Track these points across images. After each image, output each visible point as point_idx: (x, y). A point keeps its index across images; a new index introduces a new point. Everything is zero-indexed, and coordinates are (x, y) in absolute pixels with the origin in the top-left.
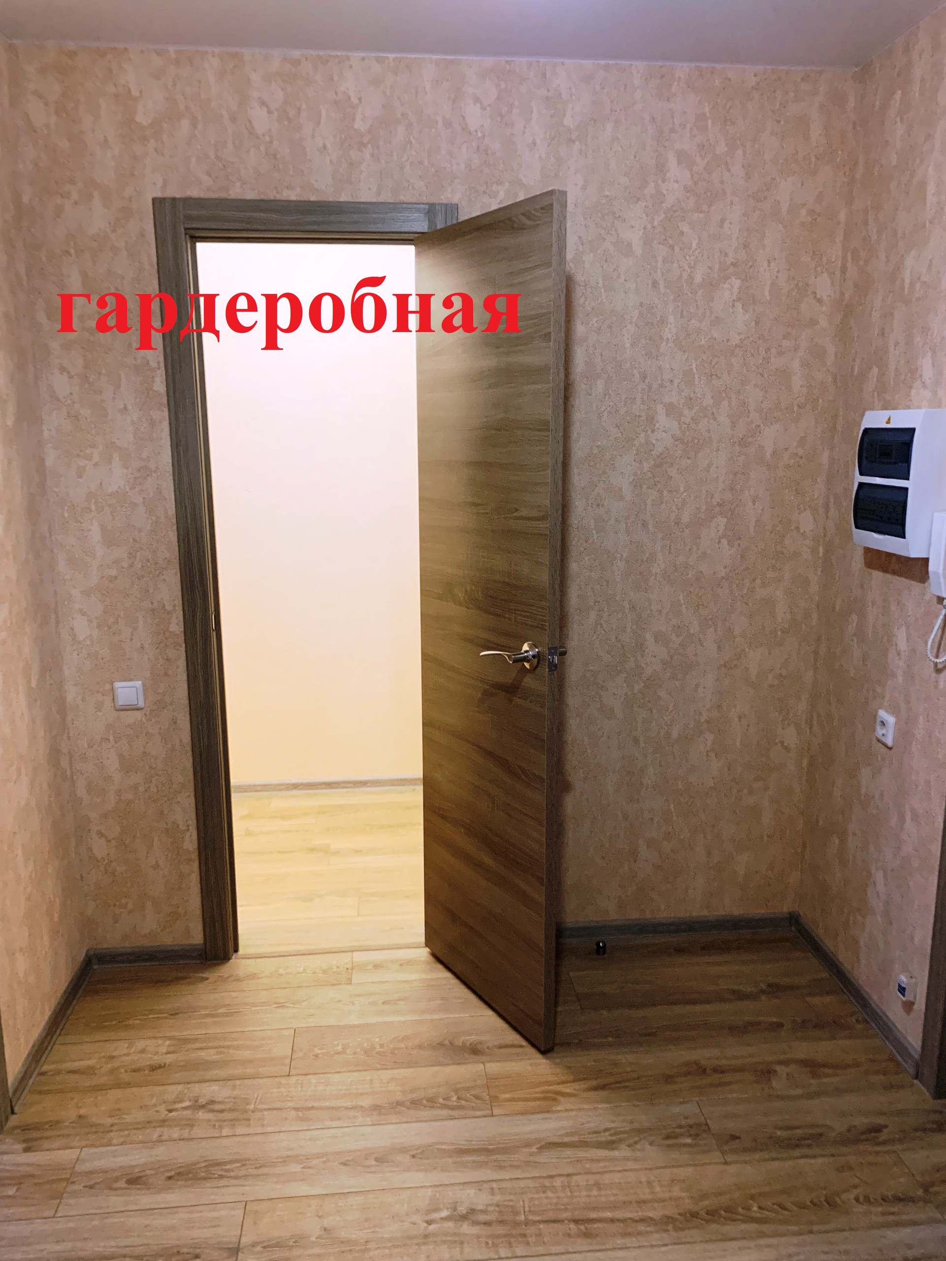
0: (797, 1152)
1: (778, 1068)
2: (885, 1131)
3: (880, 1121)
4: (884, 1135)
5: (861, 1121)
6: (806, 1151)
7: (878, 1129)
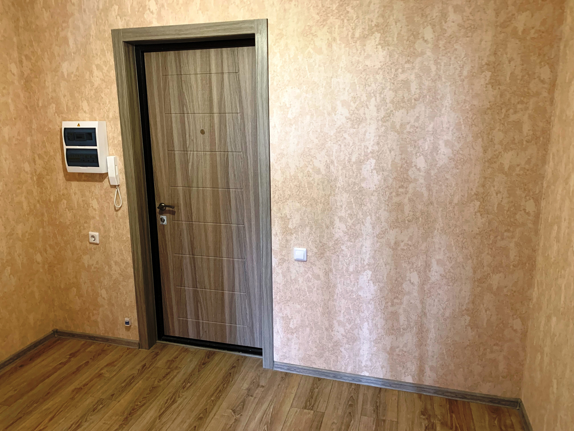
0: (132, 385)
1: (102, 371)
2: (147, 364)
3: (143, 363)
4: (147, 365)
5: (139, 367)
6: (134, 383)
7: (145, 365)
